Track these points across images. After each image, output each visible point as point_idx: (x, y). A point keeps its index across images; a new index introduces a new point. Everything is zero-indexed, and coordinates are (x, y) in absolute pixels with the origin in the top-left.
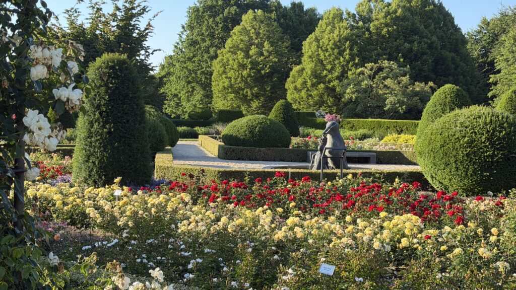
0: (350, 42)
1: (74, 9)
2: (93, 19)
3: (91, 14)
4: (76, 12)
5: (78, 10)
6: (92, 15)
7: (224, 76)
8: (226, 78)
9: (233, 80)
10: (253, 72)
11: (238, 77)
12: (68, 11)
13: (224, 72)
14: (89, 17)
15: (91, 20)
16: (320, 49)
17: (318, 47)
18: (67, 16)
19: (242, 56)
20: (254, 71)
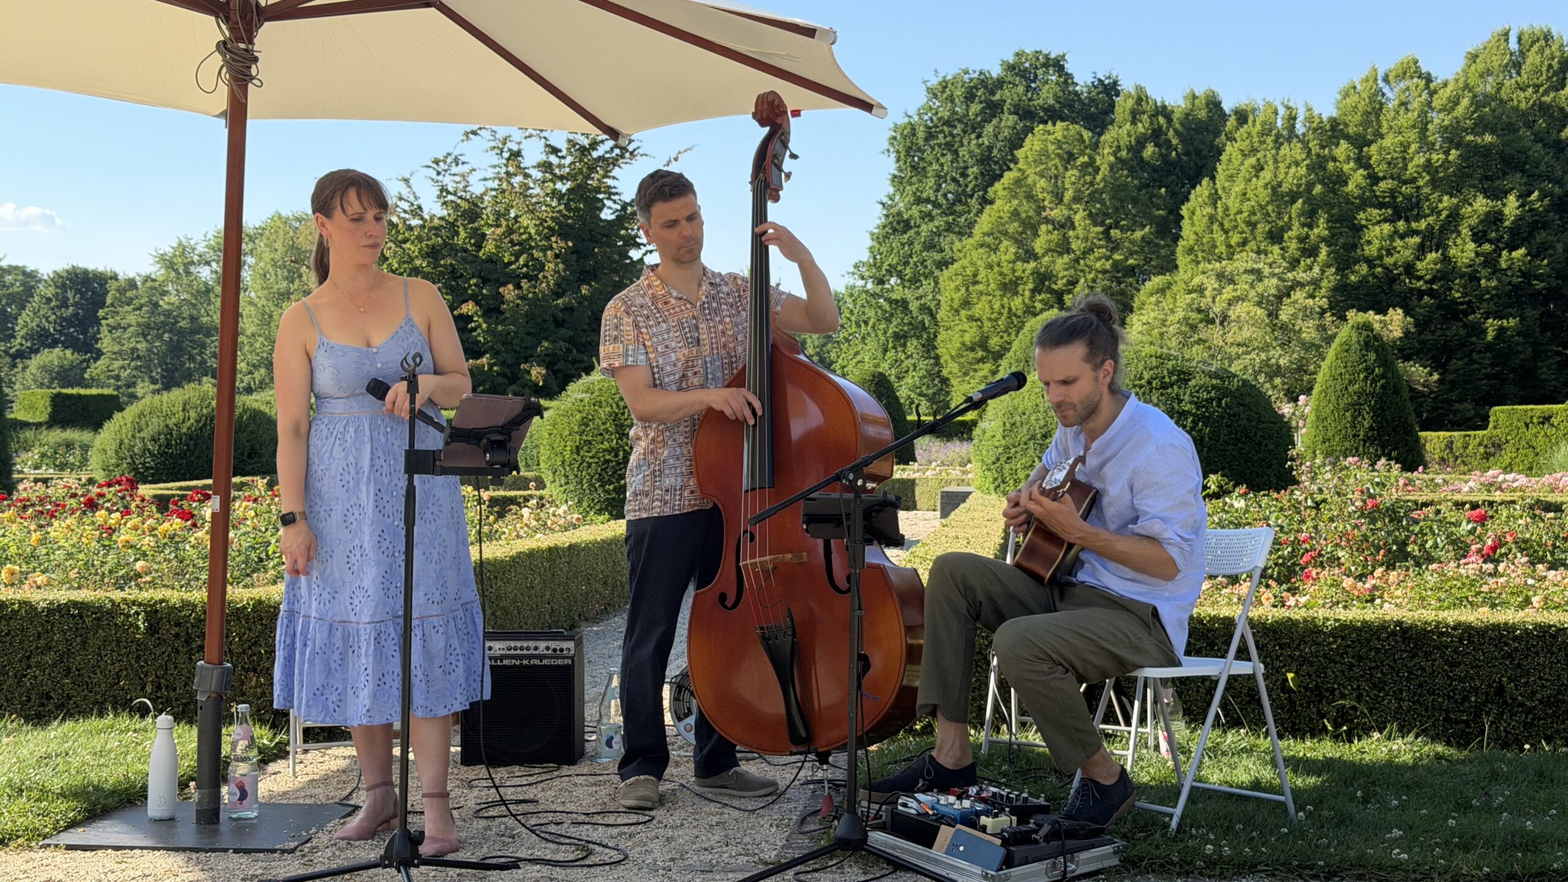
0: (1304, 203)
1: (453, 157)
2: (500, 180)
3: (495, 167)
4: (457, 164)
5: (463, 159)
6: (498, 169)
7: (963, 313)
8: (971, 318)
9: (987, 324)
10: (1041, 301)
11: (1000, 314)
12: (437, 162)
13: (966, 303)
14: (490, 173)
15: (497, 182)
16: (1215, 227)
17: (1212, 219)
18: (433, 174)
19: (1011, 256)
20: (1043, 296)
